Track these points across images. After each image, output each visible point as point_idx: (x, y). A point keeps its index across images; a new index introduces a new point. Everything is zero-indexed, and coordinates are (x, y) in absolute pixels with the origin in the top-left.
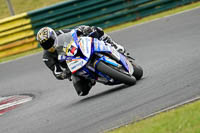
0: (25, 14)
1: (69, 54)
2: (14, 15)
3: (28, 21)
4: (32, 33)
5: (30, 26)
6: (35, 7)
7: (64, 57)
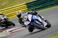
1: (25, 20)
6: (28, 1)
7: (24, 21)
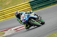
0: (28, 2)
2: (25, 2)
3: (29, 4)
4: (30, 7)
5: (30, 5)
